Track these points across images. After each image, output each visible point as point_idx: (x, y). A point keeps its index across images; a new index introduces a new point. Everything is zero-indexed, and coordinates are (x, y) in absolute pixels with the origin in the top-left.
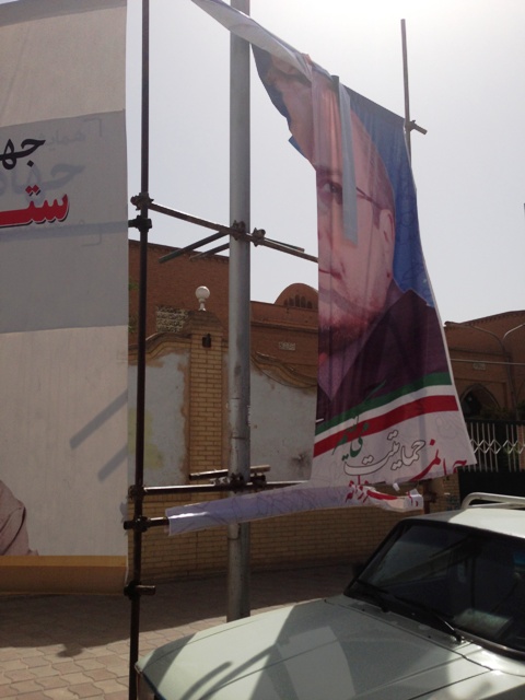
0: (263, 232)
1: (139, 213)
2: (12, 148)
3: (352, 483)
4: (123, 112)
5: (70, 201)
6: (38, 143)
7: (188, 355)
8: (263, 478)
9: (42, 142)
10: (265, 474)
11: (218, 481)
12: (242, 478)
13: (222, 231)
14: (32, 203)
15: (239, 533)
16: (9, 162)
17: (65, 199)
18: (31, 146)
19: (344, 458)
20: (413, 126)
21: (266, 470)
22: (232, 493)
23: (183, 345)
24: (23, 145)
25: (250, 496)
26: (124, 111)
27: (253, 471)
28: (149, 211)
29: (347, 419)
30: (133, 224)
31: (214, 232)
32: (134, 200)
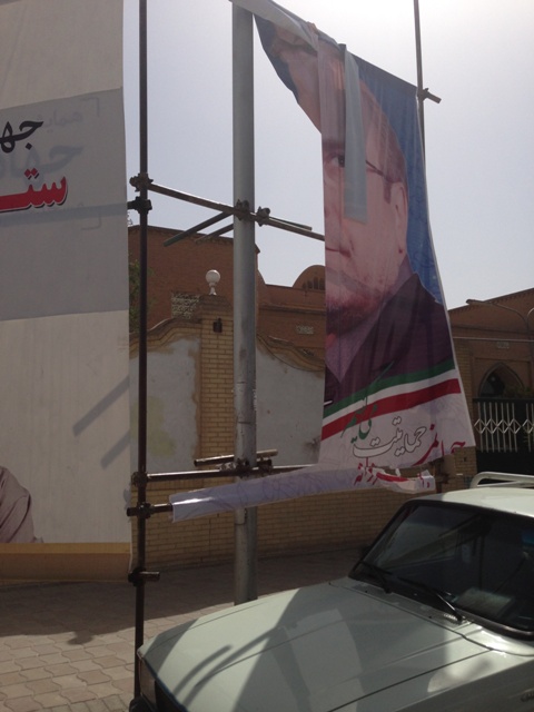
0: (268, 211)
1: (138, 194)
2: (11, 131)
3: (361, 465)
4: (121, 90)
5: (69, 184)
6: (36, 125)
7: (198, 341)
8: (269, 462)
9: (40, 124)
10: (272, 458)
11: (224, 467)
12: (247, 463)
13: (226, 210)
14: (31, 187)
15: (246, 518)
16: (8, 145)
17: (64, 182)
18: (28, 129)
19: (354, 440)
20: (425, 94)
21: (273, 454)
22: (238, 478)
23: (193, 331)
24: (21, 127)
25: (255, 481)
26: (122, 88)
27: (259, 456)
28: (149, 192)
29: (356, 401)
30: (132, 205)
31: (217, 213)
32: (133, 182)
